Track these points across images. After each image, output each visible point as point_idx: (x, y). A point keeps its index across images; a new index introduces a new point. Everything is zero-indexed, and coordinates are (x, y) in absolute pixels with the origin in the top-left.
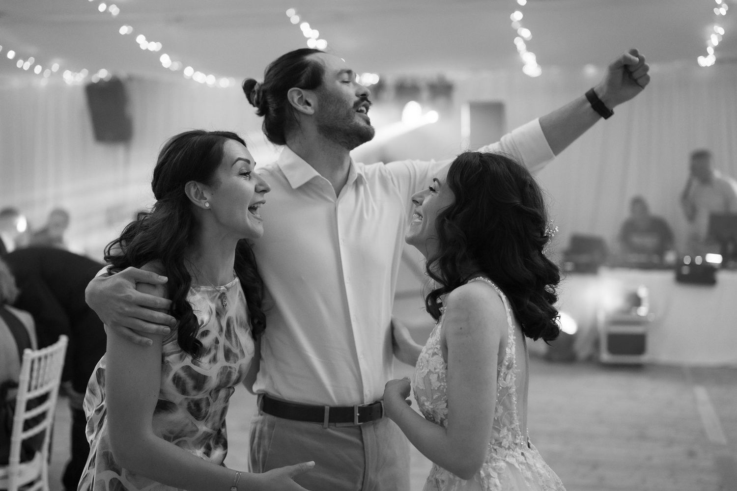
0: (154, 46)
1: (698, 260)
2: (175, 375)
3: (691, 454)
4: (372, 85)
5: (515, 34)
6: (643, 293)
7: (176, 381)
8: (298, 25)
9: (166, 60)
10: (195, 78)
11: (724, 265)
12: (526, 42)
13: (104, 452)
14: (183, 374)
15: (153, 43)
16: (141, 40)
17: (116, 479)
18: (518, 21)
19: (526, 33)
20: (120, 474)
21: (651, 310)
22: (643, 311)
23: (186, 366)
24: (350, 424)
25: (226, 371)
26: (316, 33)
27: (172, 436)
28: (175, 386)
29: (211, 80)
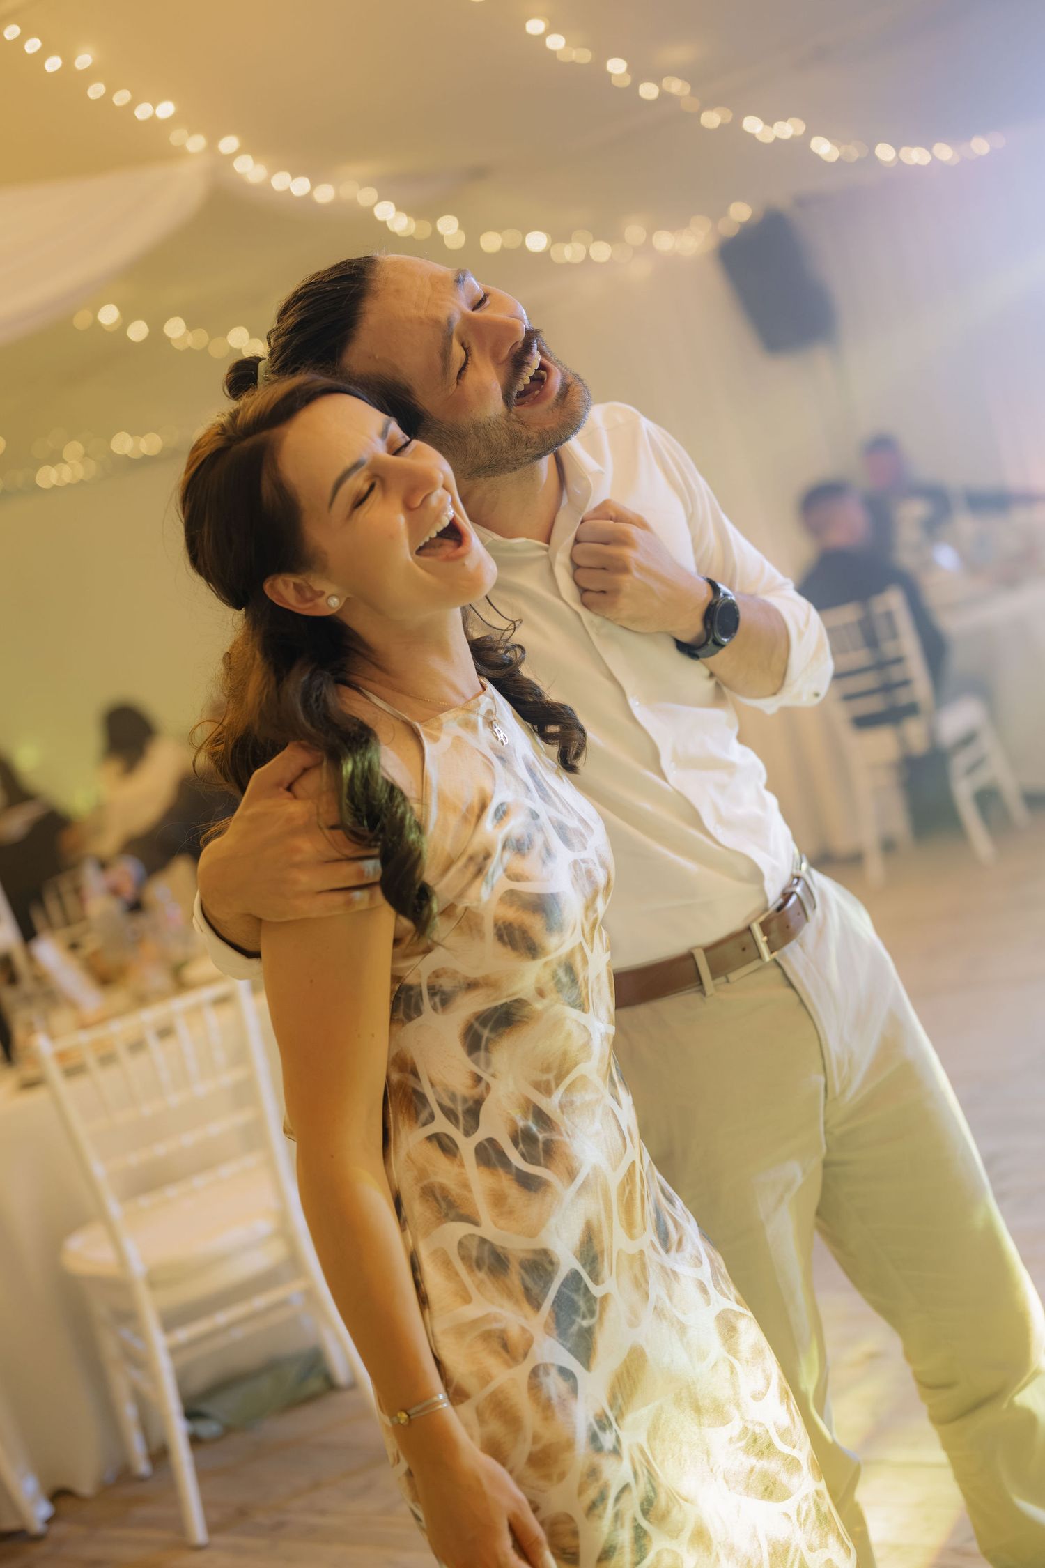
0: (787, 129)
2: (495, 925)
7: (506, 938)
9: (823, 148)
13: (422, 1188)
14: (511, 914)
15: (777, 125)
16: (753, 125)
17: (472, 1236)
20: (476, 1223)
23: (506, 892)
24: (755, 964)
25: (581, 870)
27: (550, 1077)
28: (509, 947)
29: (944, 152)
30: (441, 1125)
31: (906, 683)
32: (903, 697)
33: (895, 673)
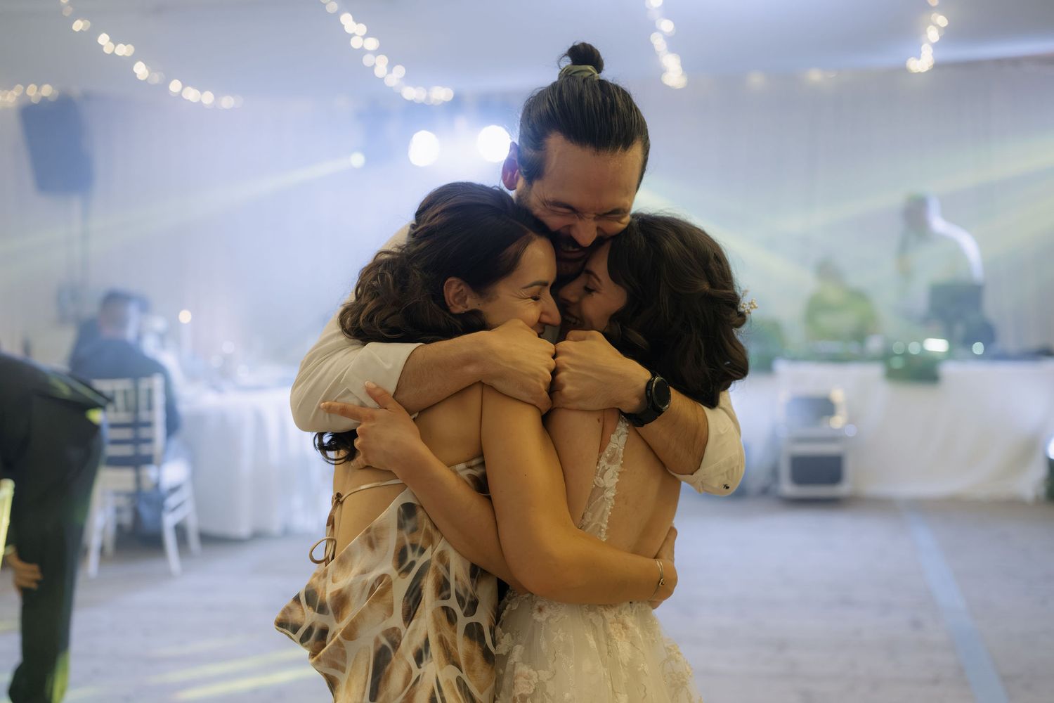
0: (123, 50)
1: (914, 349)
3: (917, 624)
4: (445, 102)
5: (653, 28)
6: (838, 395)
8: (337, 16)
9: (141, 70)
10: (185, 95)
11: (950, 355)
12: (668, 39)
16: (103, 39)
18: (657, 9)
19: (667, 26)
21: (851, 420)
22: (838, 422)
26: (361, 29)
29: (208, 98)
30: (453, 603)
31: (149, 441)
32: (145, 450)
33: (144, 433)
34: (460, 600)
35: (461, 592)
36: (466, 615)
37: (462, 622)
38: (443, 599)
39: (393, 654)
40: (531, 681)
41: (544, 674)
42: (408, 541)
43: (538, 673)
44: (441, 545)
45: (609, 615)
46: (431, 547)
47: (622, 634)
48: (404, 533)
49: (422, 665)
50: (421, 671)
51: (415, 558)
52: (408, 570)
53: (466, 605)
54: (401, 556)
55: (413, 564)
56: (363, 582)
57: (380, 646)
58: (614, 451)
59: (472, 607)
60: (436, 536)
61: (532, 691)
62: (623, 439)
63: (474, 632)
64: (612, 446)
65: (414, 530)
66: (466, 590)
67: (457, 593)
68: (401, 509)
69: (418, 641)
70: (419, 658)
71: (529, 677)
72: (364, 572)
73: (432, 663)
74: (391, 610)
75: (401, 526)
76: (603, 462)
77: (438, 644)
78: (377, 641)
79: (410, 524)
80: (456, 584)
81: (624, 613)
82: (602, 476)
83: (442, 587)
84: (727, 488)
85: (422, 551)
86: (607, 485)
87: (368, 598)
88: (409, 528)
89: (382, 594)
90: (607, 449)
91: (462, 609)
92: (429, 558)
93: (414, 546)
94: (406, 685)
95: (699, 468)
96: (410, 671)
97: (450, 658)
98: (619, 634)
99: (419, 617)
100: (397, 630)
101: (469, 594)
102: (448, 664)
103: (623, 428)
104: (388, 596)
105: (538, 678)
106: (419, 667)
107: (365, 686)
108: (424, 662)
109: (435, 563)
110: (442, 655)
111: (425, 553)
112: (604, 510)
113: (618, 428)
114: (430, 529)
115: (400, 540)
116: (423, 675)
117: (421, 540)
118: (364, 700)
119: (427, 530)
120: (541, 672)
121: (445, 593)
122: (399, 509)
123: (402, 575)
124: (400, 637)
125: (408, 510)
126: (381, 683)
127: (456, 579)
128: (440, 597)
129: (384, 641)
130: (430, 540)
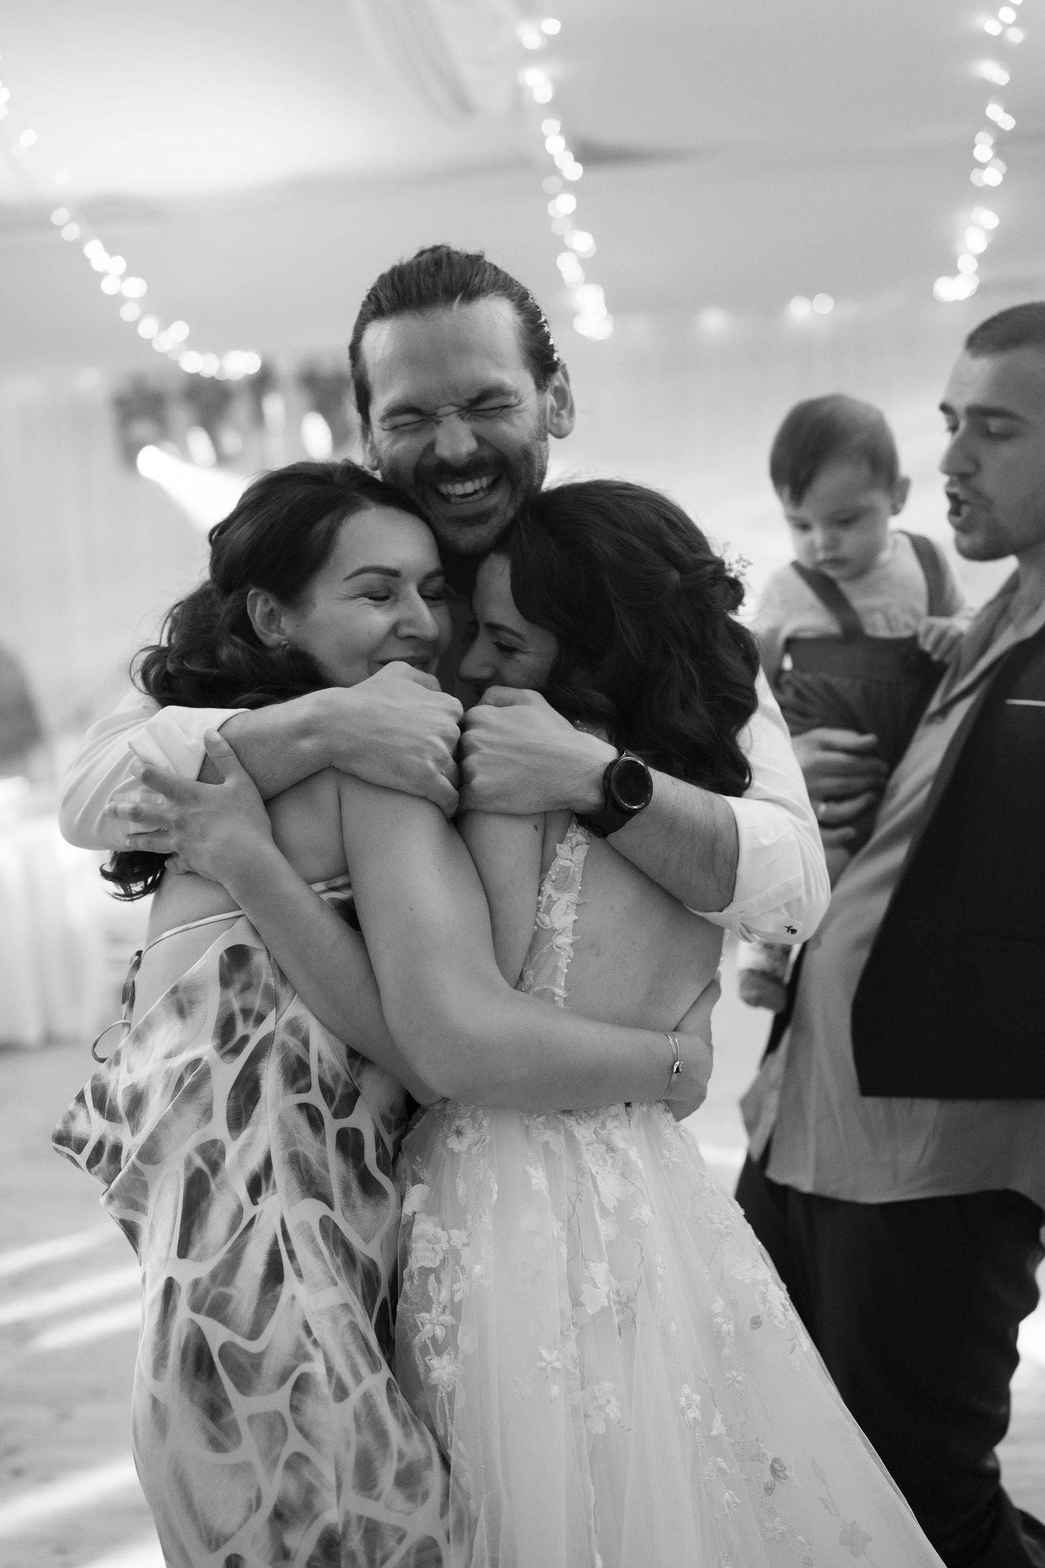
4: (248, 375)
5: (561, 246)
8: (79, 246)
12: (584, 263)
17: (327, 1216)
18: (567, 216)
19: (583, 242)
20: (331, 1206)
26: (117, 264)
34: (327, 1092)
35: (329, 1080)
36: (336, 1115)
37: (332, 1126)
38: (299, 1092)
39: (211, 1181)
40: (437, 1247)
41: (458, 1236)
42: (236, 1006)
43: (449, 1235)
44: (293, 1009)
45: (583, 1131)
46: (274, 1011)
47: (605, 1161)
48: (231, 993)
49: (260, 1200)
50: (257, 1209)
51: (249, 1031)
52: (236, 1050)
53: (337, 1099)
54: (226, 1029)
55: (245, 1039)
56: (166, 1072)
57: (192, 1170)
58: (565, 869)
59: (347, 1102)
60: (284, 993)
61: (438, 1263)
62: (581, 853)
63: (349, 1144)
64: (560, 862)
65: (246, 987)
66: (336, 1077)
67: (321, 1082)
68: (225, 957)
69: (254, 1162)
70: (255, 1188)
71: (434, 1241)
72: (169, 1056)
73: (276, 1197)
74: (207, 1113)
75: (225, 982)
76: (548, 888)
77: (288, 1166)
78: (189, 1162)
79: (239, 979)
80: (320, 1068)
81: (611, 1125)
82: (548, 911)
83: (296, 1073)
84: (794, 931)
85: (260, 1018)
86: (557, 926)
87: (173, 1097)
88: (238, 986)
89: (194, 1089)
90: (553, 868)
91: (330, 1107)
92: (272, 1029)
93: (246, 1013)
94: (233, 1229)
95: (732, 901)
96: (240, 1209)
97: (312, 1186)
98: (601, 1162)
99: (257, 1124)
100: (219, 1144)
101: (341, 1084)
102: (304, 1197)
103: (577, 836)
104: (204, 1092)
105: (448, 1241)
106: (255, 1203)
107: (172, 1234)
108: (264, 1195)
109: (281, 1036)
110: (294, 1184)
111: (265, 1021)
112: (556, 967)
113: (569, 835)
114: (273, 984)
115: (225, 1004)
116: (260, 1215)
117: (257, 1001)
118: (171, 1255)
119: (267, 986)
120: (454, 1233)
121: (302, 1083)
122: (221, 957)
123: (228, 1058)
124: (222, 1154)
125: (237, 957)
126: (195, 1229)
127: (320, 1060)
128: (294, 1089)
129: (199, 1162)
130: (273, 1000)
